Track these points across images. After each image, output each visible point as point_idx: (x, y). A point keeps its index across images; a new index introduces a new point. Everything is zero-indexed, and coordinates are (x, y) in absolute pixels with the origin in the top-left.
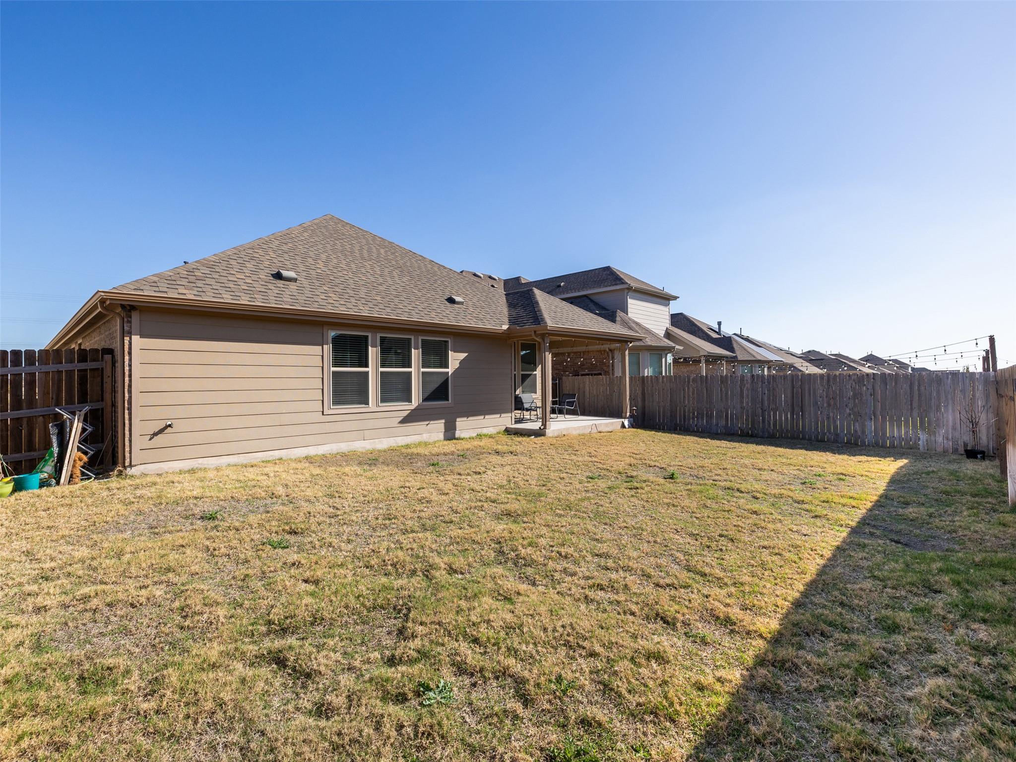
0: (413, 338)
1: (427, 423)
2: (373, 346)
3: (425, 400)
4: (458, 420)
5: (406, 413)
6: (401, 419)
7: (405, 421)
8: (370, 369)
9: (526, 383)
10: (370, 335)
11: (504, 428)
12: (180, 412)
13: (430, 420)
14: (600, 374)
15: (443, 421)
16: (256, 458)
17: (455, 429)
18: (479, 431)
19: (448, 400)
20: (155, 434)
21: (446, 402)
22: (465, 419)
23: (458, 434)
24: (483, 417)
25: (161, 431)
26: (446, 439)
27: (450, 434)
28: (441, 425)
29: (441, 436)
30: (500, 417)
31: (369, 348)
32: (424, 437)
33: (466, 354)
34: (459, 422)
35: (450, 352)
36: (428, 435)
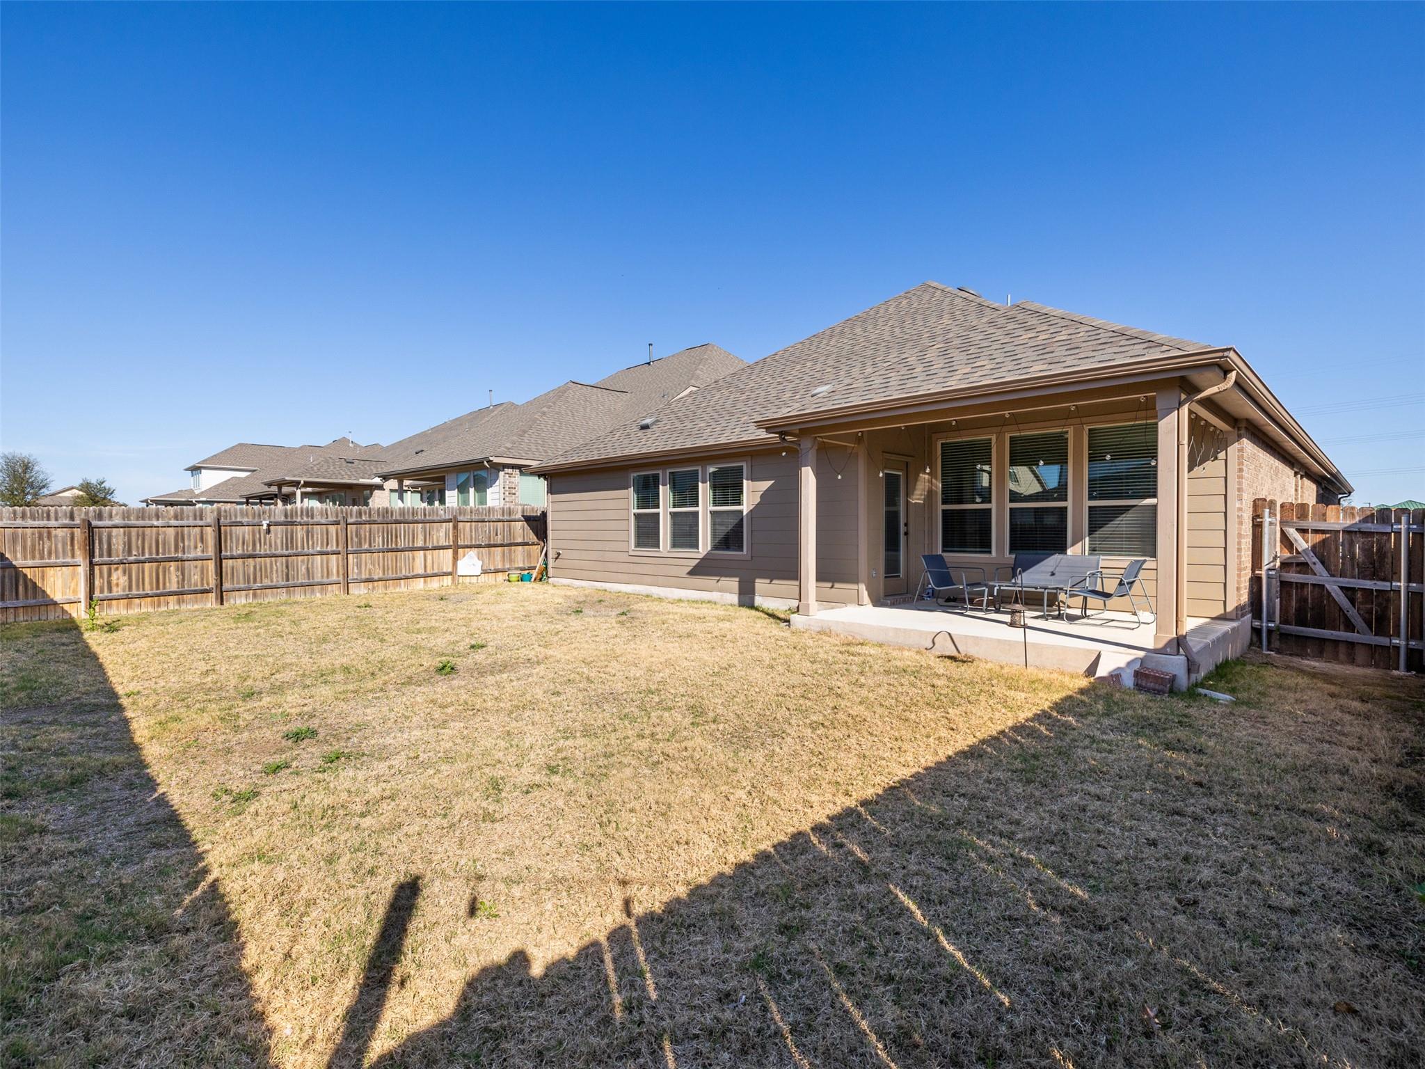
0: (700, 468)
1: (718, 578)
2: (664, 485)
3: (713, 547)
4: (757, 580)
5: (694, 563)
6: (689, 569)
7: (694, 571)
9: (1106, 530)
10: (660, 472)
13: (721, 575)
15: (737, 579)
17: (754, 593)
19: (740, 548)
20: (556, 559)
21: (740, 553)
23: (757, 601)
24: (830, 585)
25: (558, 557)
26: (741, 604)
27: (746, 598)
28: (733, 583)
29: (735, 598)
30: (832, 587)
31: (661, 487)
32: (715, 596)
33: (771, 483)
34: (761, 585)
35: (745, 481)
36: (719, 594)
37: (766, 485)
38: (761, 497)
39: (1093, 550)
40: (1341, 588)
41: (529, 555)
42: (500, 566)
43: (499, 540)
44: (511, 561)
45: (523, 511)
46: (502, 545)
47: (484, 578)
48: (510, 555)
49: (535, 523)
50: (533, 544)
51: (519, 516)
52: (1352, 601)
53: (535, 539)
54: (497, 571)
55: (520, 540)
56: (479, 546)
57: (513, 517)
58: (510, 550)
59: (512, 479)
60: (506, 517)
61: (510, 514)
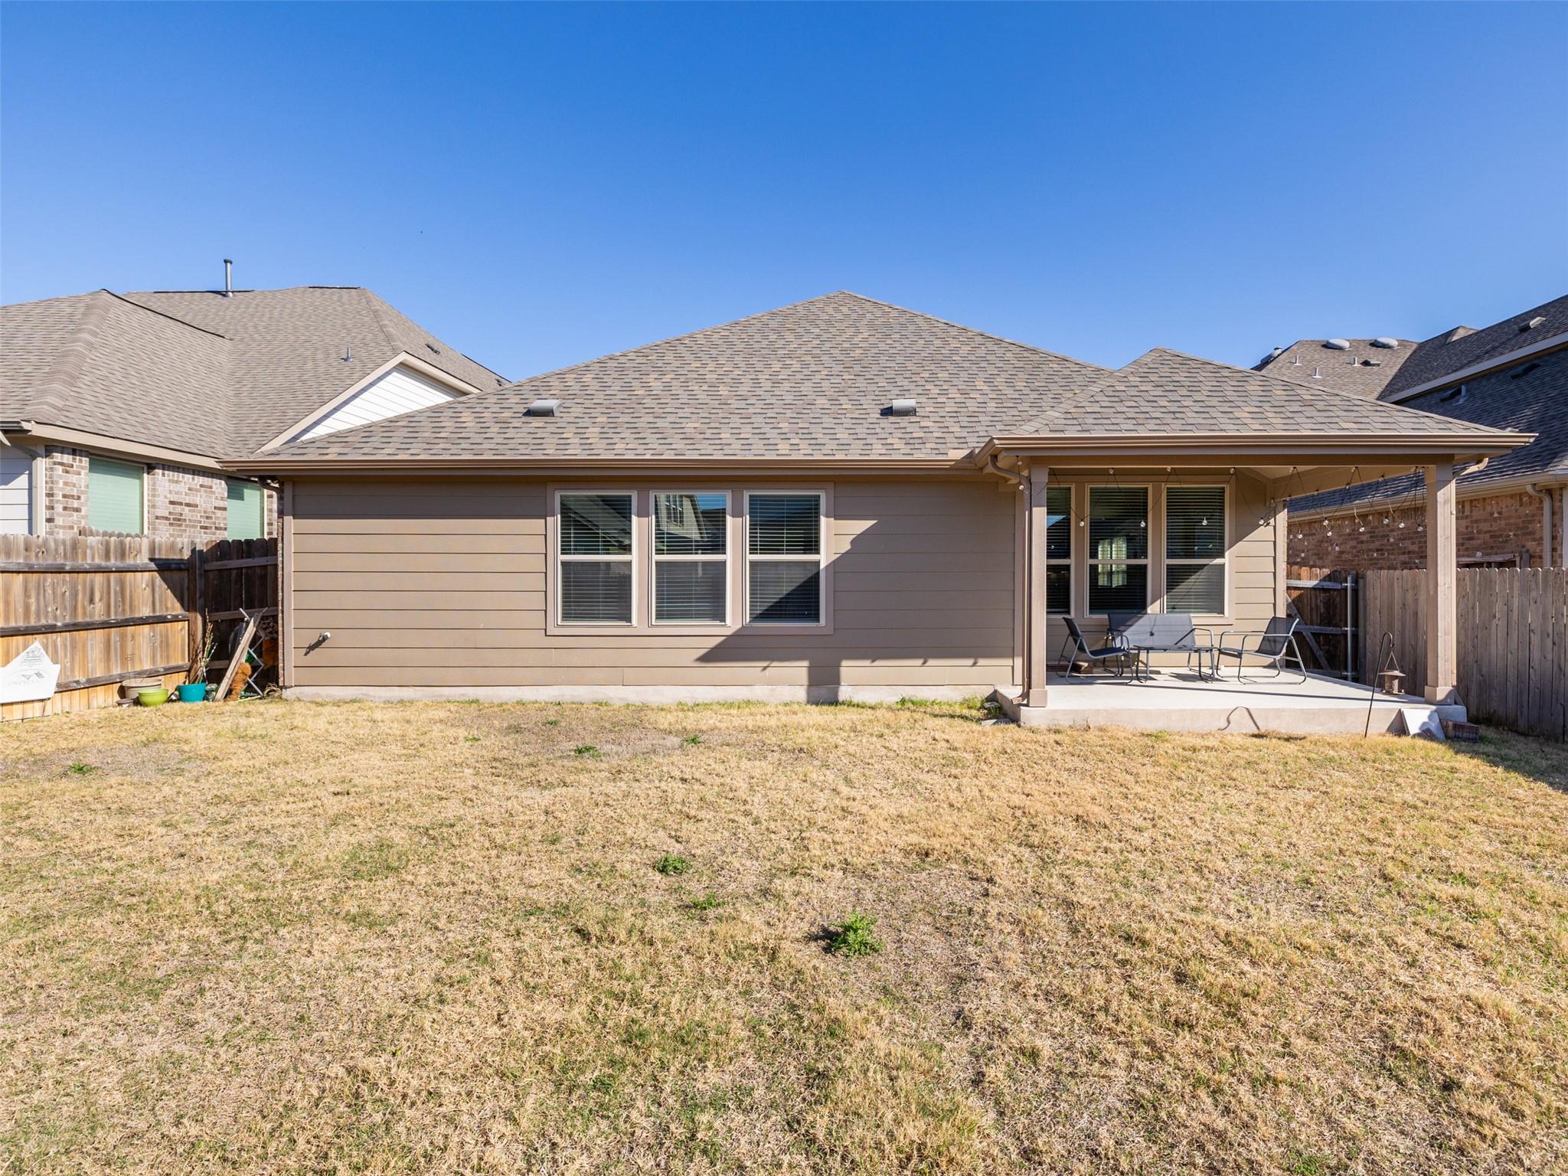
1: (765, 664)
2: (641, 515)
3: (756, 618)
4: (844, 663)
5: (714, 642)
6: (702, 652)
7: (712, 656)
8: (634, 557)
9: (1182, 587)
10: (634, 494)
11: (987, 691)
12: (339, 619)
13: (772, 660)
14: (1511, 564)
15: (806, 663)
16: (442, 696)
17: (838, 683)
18: (908, 692)
19: (815, 616)
20: (312, 648)
21: (813, 624)
22: (867, 663)
23: (845, 693)
24: (970, 662)
25: (318, 644)
26: (814, 701)
27: (823, 691)
28: (799, 670)
29: (801, 693)
30: (974, 664)
31: (634, 518)
32: (758, 692)
33: (873, 522)
34: (849, 669)
35: (823, 520)
36: (766, 689)
37: (862, 526)
38: (853, 542)
39: (1172, 608)
40: (1313, 634)
41: (166, 644)
42: (99, 673)
43: (98, 612)
44: (124, 659)
45: (152, 550)
46: (105, 625)
47: (62, 703)
48: (123, 647)
49: (176, 576)
50: (176, 619)
51: (143, 559)
52: (1318, 642)
53: (177, 609)
54: (92, 684)
55: (145, 612)
56: (51, 630)
57: (130, 562)
58: (123, 637)
59: (73, 478)
60: (113, 562)
61: (123, 556)
